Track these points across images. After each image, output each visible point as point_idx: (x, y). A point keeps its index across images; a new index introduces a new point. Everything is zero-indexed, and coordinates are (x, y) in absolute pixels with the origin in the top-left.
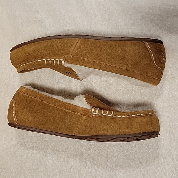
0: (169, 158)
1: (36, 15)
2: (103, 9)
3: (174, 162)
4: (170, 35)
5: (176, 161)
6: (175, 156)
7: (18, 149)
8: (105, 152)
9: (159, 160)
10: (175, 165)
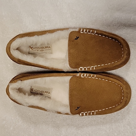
0: (128, 126)
1: (18, 15)
2: (72, 9)
3: (132, 129)
4: (126, 28)
5: (134, 129)
6: (133, 125)
7: (6, 122)
8: (76, 123)
9: (120, 128)
10: (133, 132)
